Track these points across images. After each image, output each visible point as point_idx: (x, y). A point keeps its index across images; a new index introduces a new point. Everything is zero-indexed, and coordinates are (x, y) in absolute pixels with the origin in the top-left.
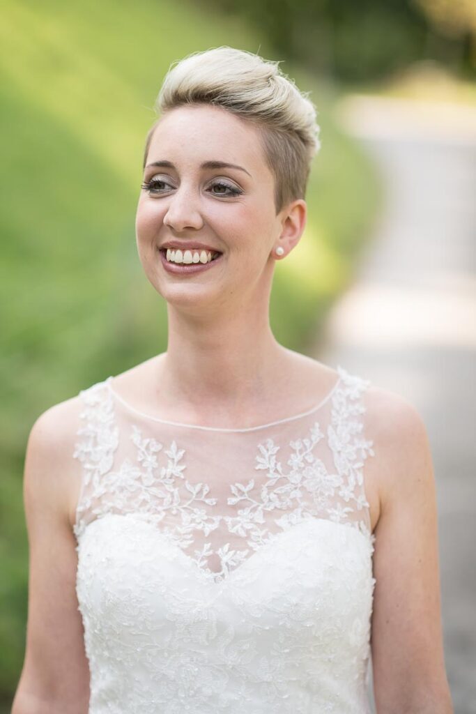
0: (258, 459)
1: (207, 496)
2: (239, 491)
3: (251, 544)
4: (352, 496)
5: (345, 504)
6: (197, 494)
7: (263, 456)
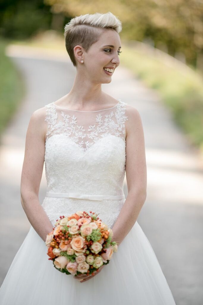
0: (97, 119)
1: (83, 129)
2: (91, 127)
3: (94, 141)
4: (122, 130)
5: (120, 132)
6: (80, 128)
7: (98, 119)
